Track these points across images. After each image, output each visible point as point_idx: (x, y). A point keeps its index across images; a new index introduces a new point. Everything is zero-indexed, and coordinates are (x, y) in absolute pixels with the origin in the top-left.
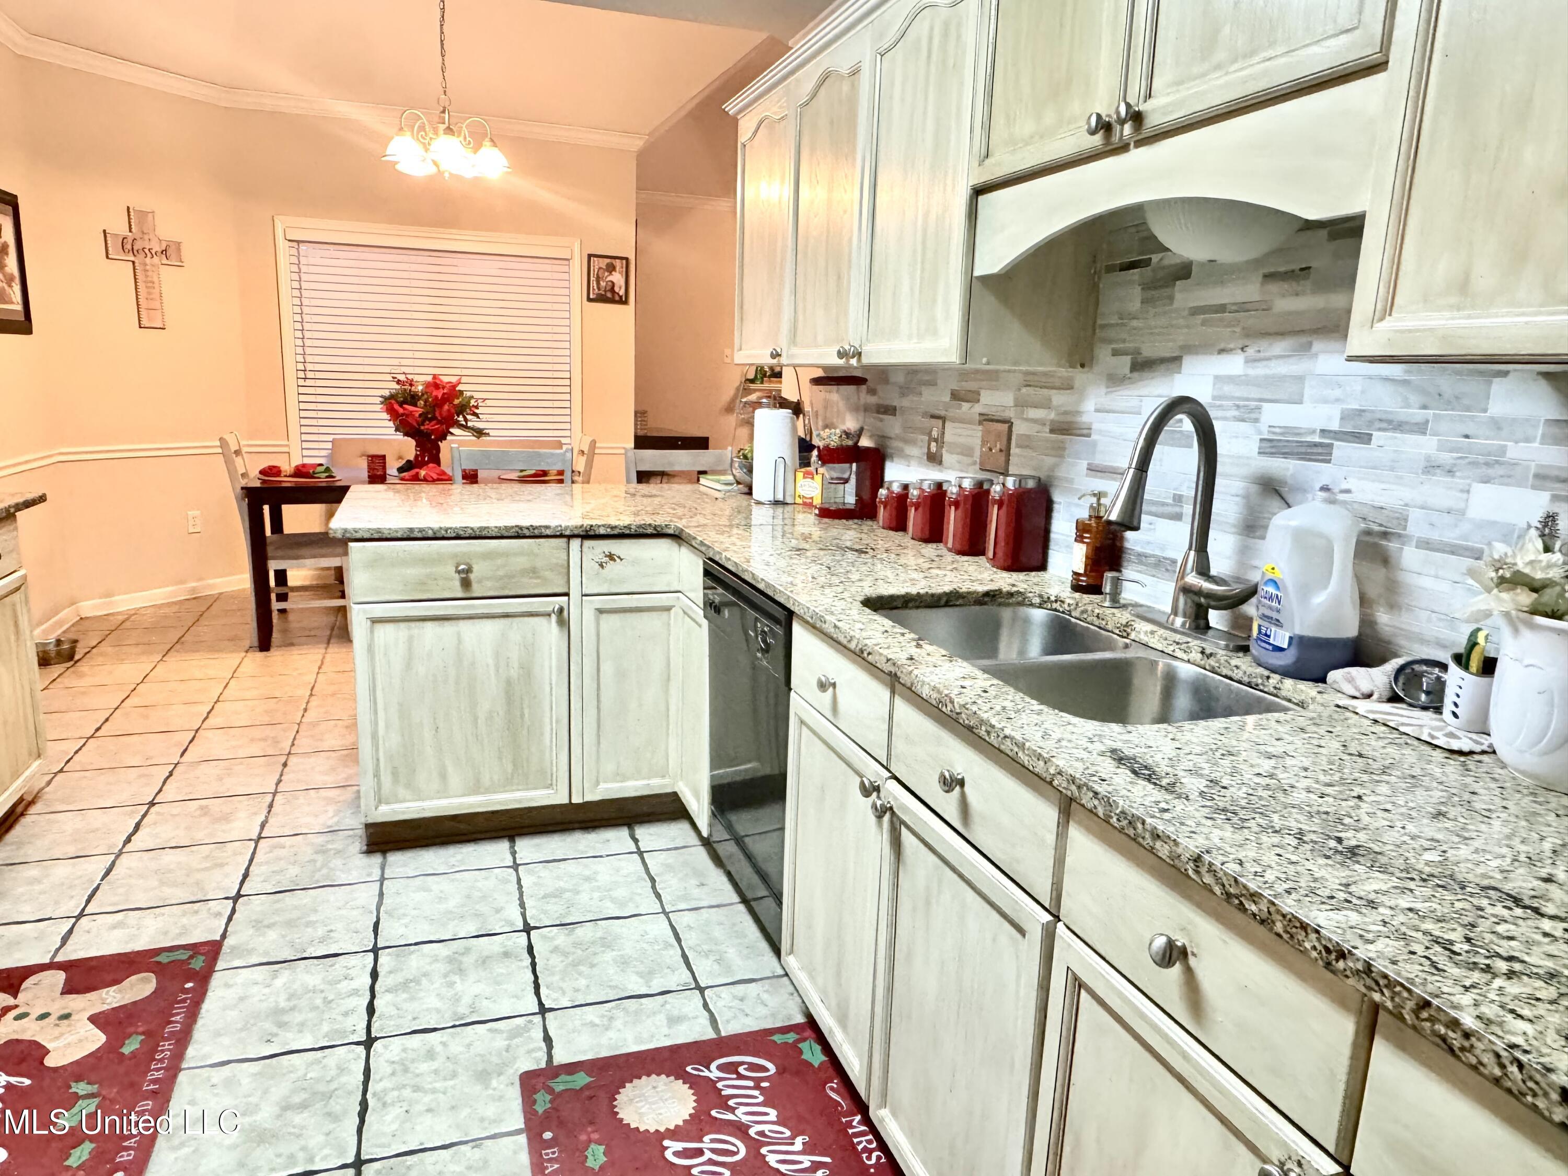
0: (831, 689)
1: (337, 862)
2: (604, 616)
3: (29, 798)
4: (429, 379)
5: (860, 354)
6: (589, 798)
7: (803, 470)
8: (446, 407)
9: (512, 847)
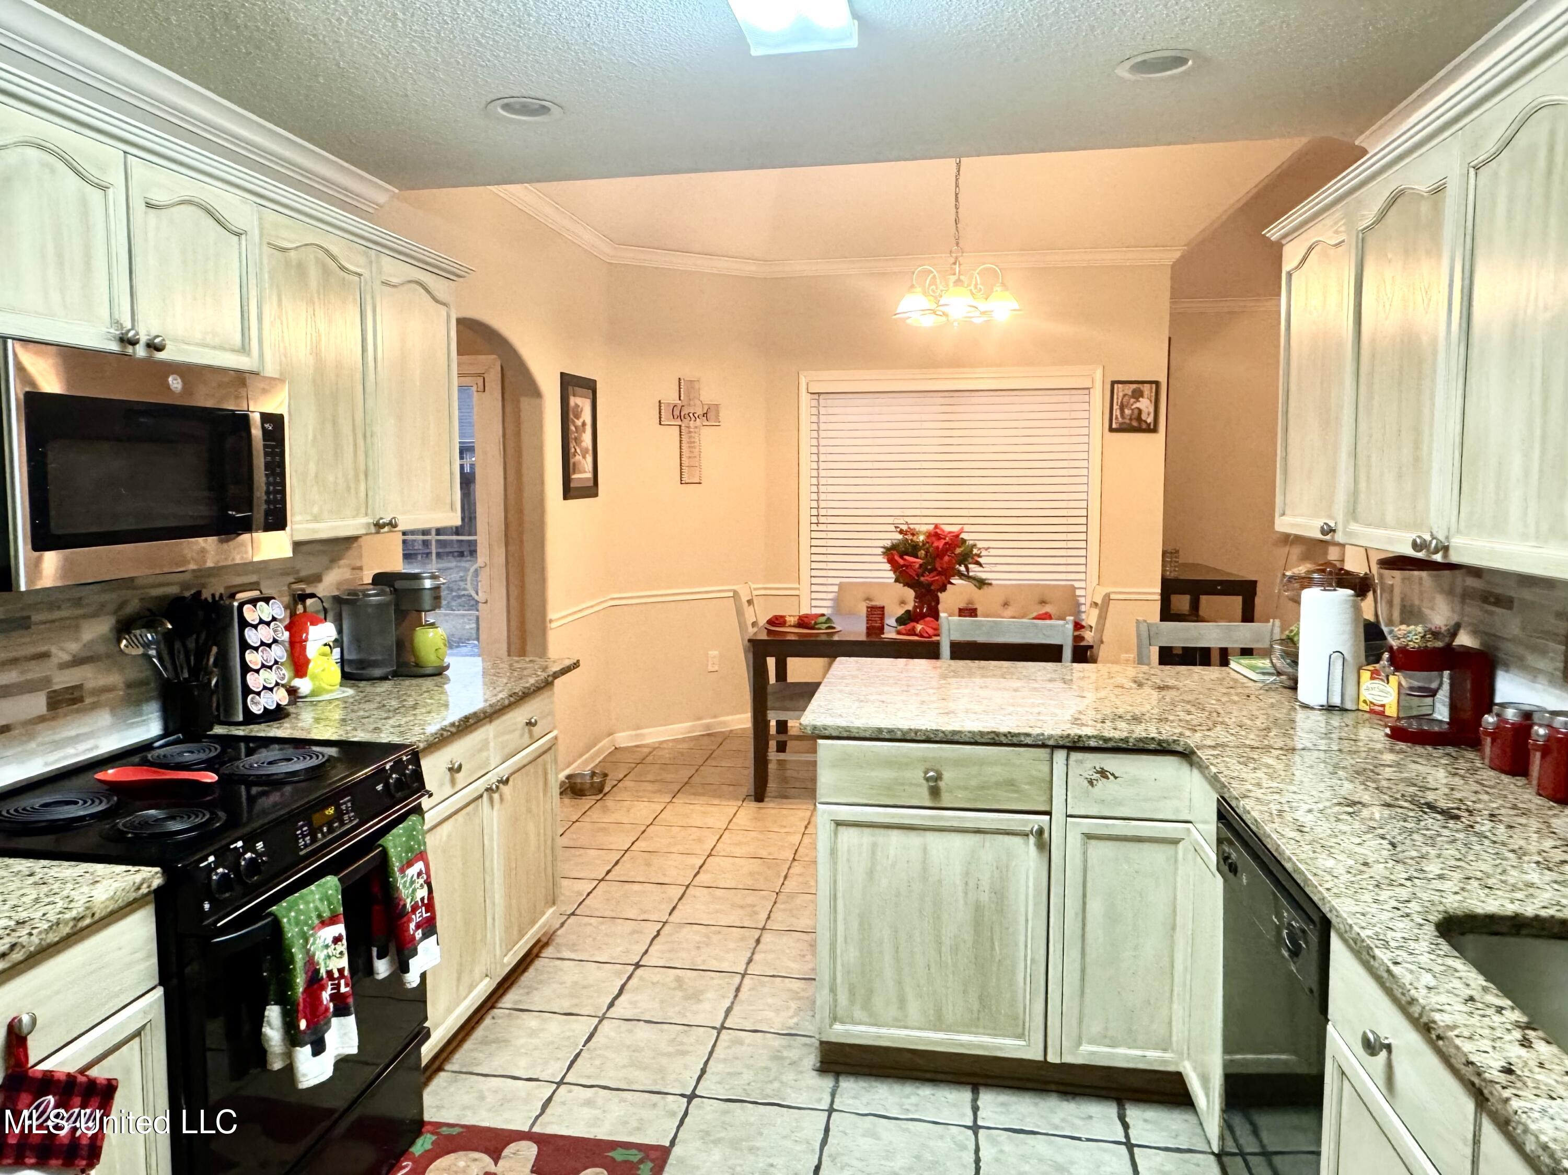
0: (1384, 1053)
1: (789, 1076)
2: (1093, 842)
3: (545, 940)
4: (931, 527)
5: (1446, 549)
6: (1069, 1059)
7: (1370, 667)
8: (946, 558)
9: (975, 1100)
